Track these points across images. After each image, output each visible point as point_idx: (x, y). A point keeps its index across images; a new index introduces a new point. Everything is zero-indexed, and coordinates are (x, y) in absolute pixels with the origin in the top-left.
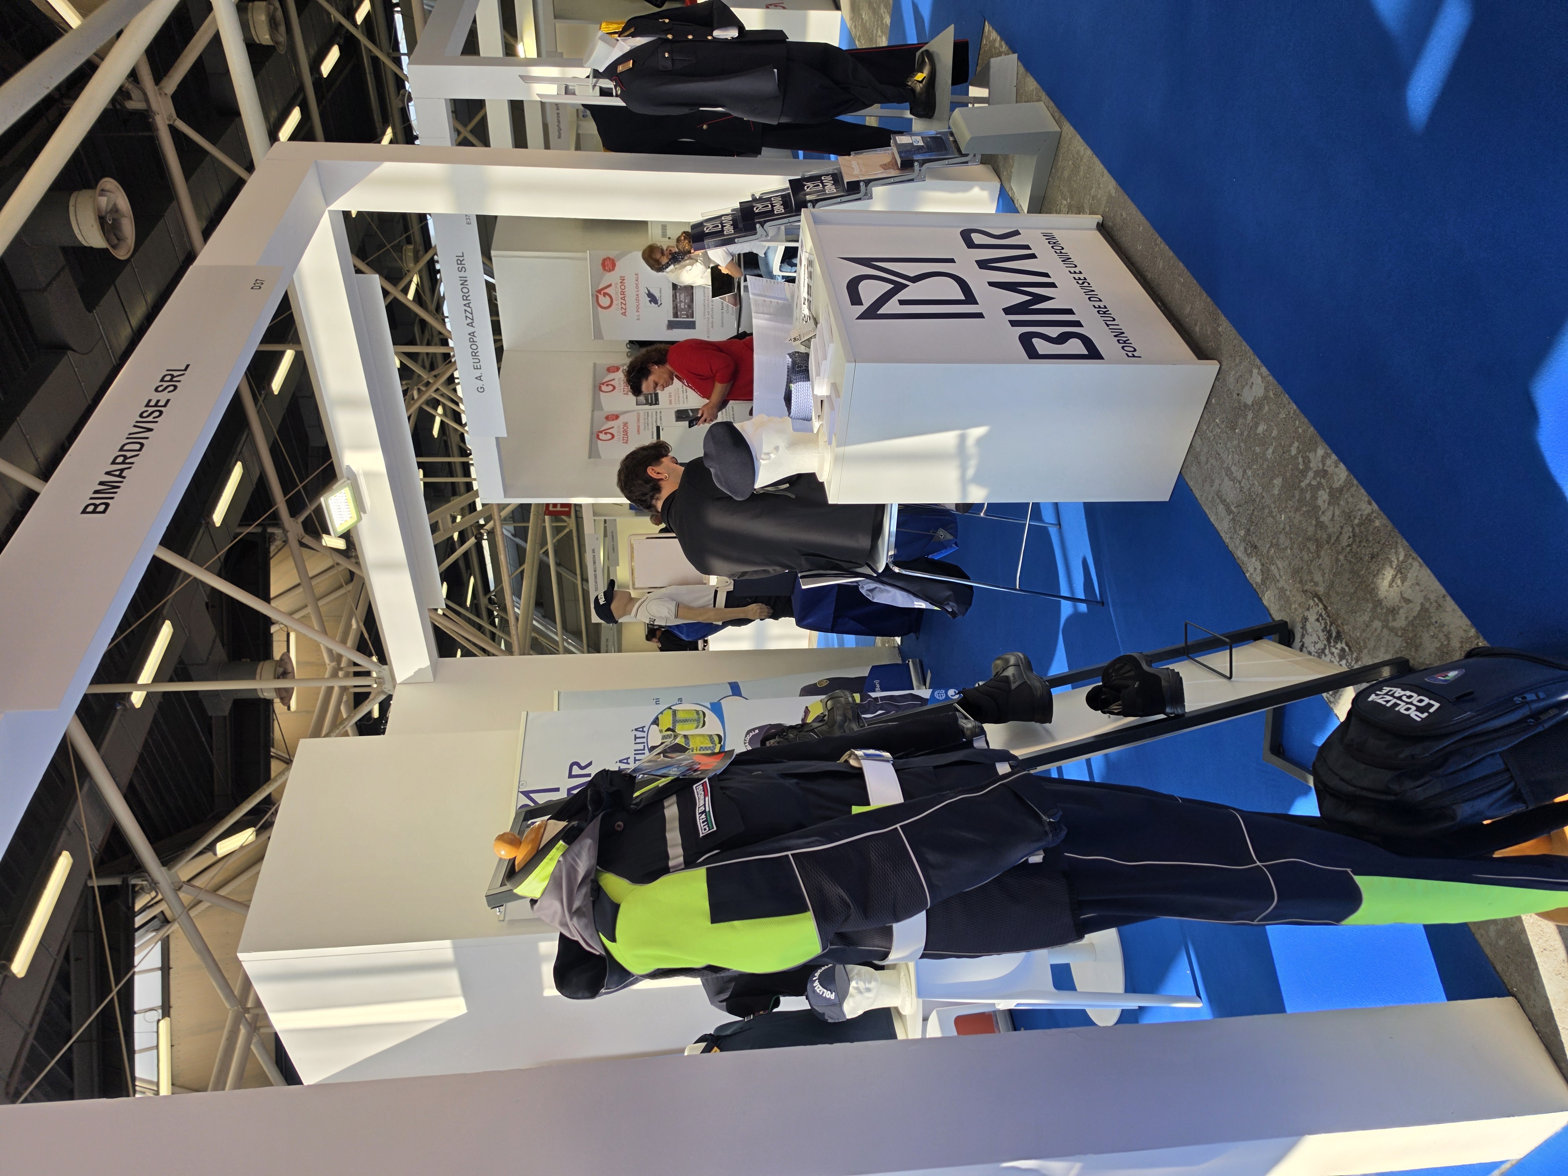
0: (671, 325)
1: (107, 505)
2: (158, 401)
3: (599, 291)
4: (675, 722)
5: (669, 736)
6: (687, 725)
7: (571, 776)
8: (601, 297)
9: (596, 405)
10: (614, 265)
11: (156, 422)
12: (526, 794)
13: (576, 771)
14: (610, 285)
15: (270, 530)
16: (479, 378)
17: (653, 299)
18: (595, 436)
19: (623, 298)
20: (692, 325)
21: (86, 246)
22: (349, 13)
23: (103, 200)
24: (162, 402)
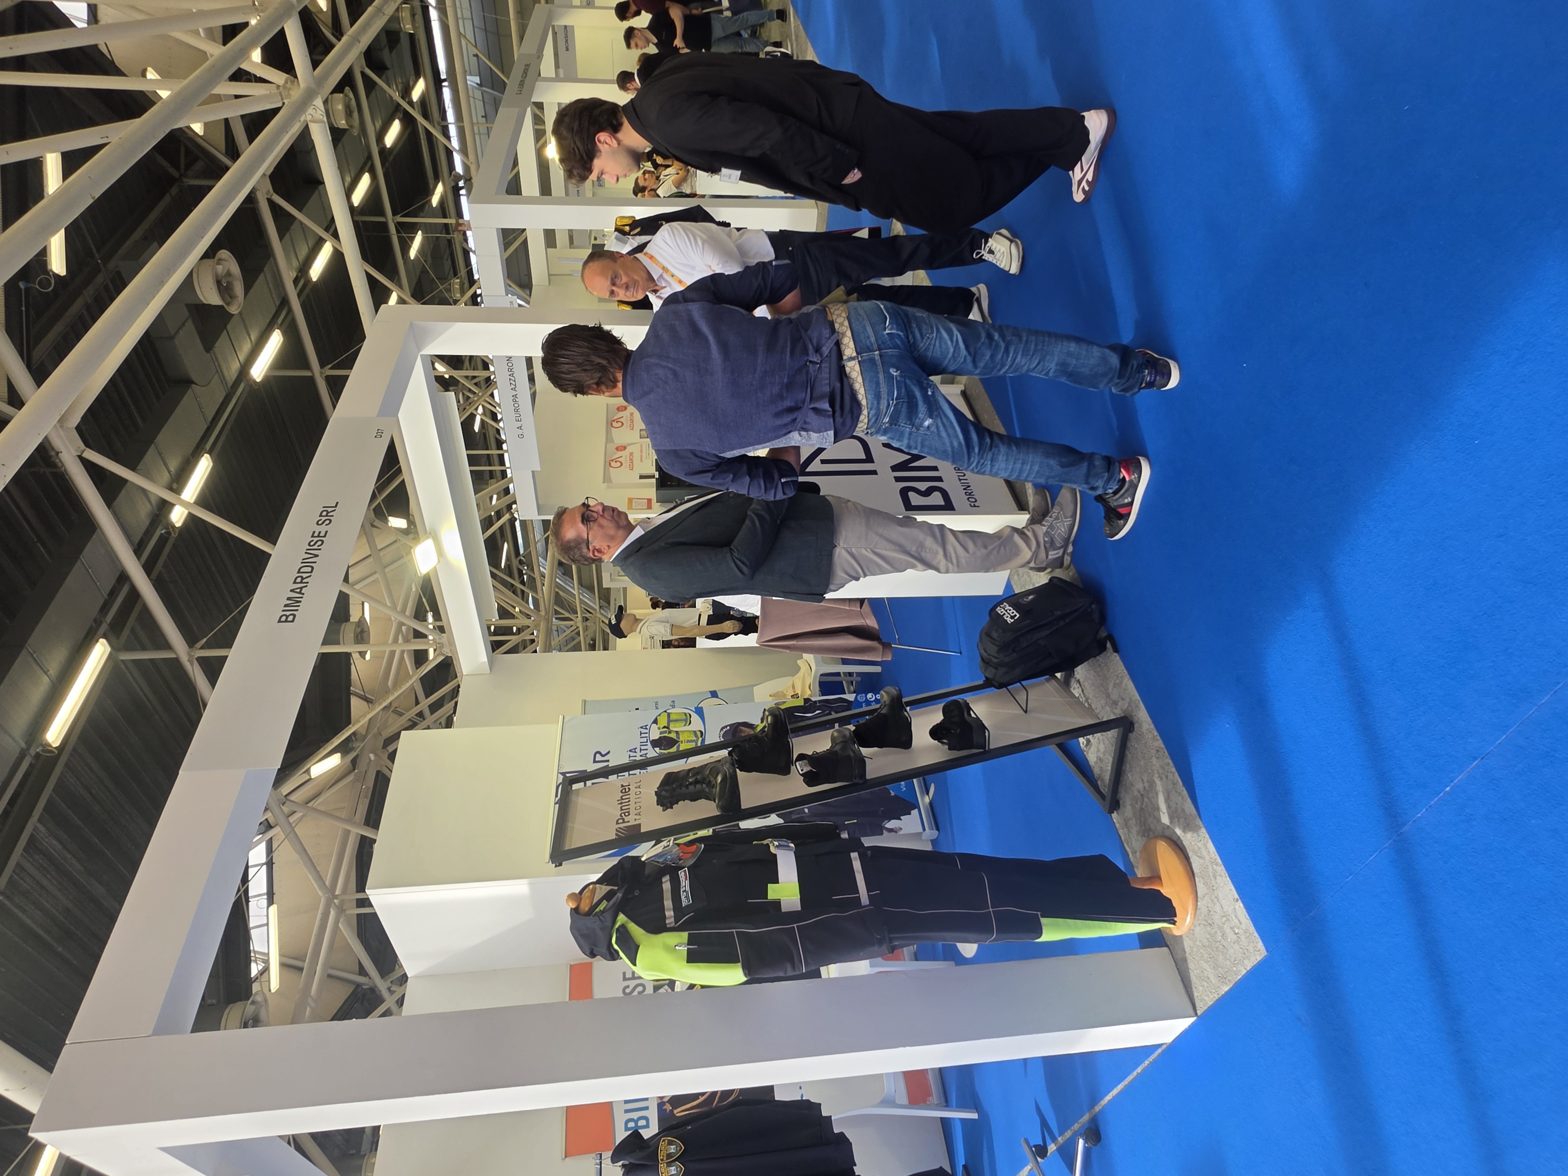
1: (294, 616)
2: (320, 532)
5: (665, 732)
6: (677, 724)
7: (595, 761)
9: (609, 442)
11: (320, 549)
12: (564, 774)
13: (599, 757)
16: (520, 428)
18: (608, 464)
21: (205, 302)
22: (406, 92)
23: (220, 268)
24: (322, 534)
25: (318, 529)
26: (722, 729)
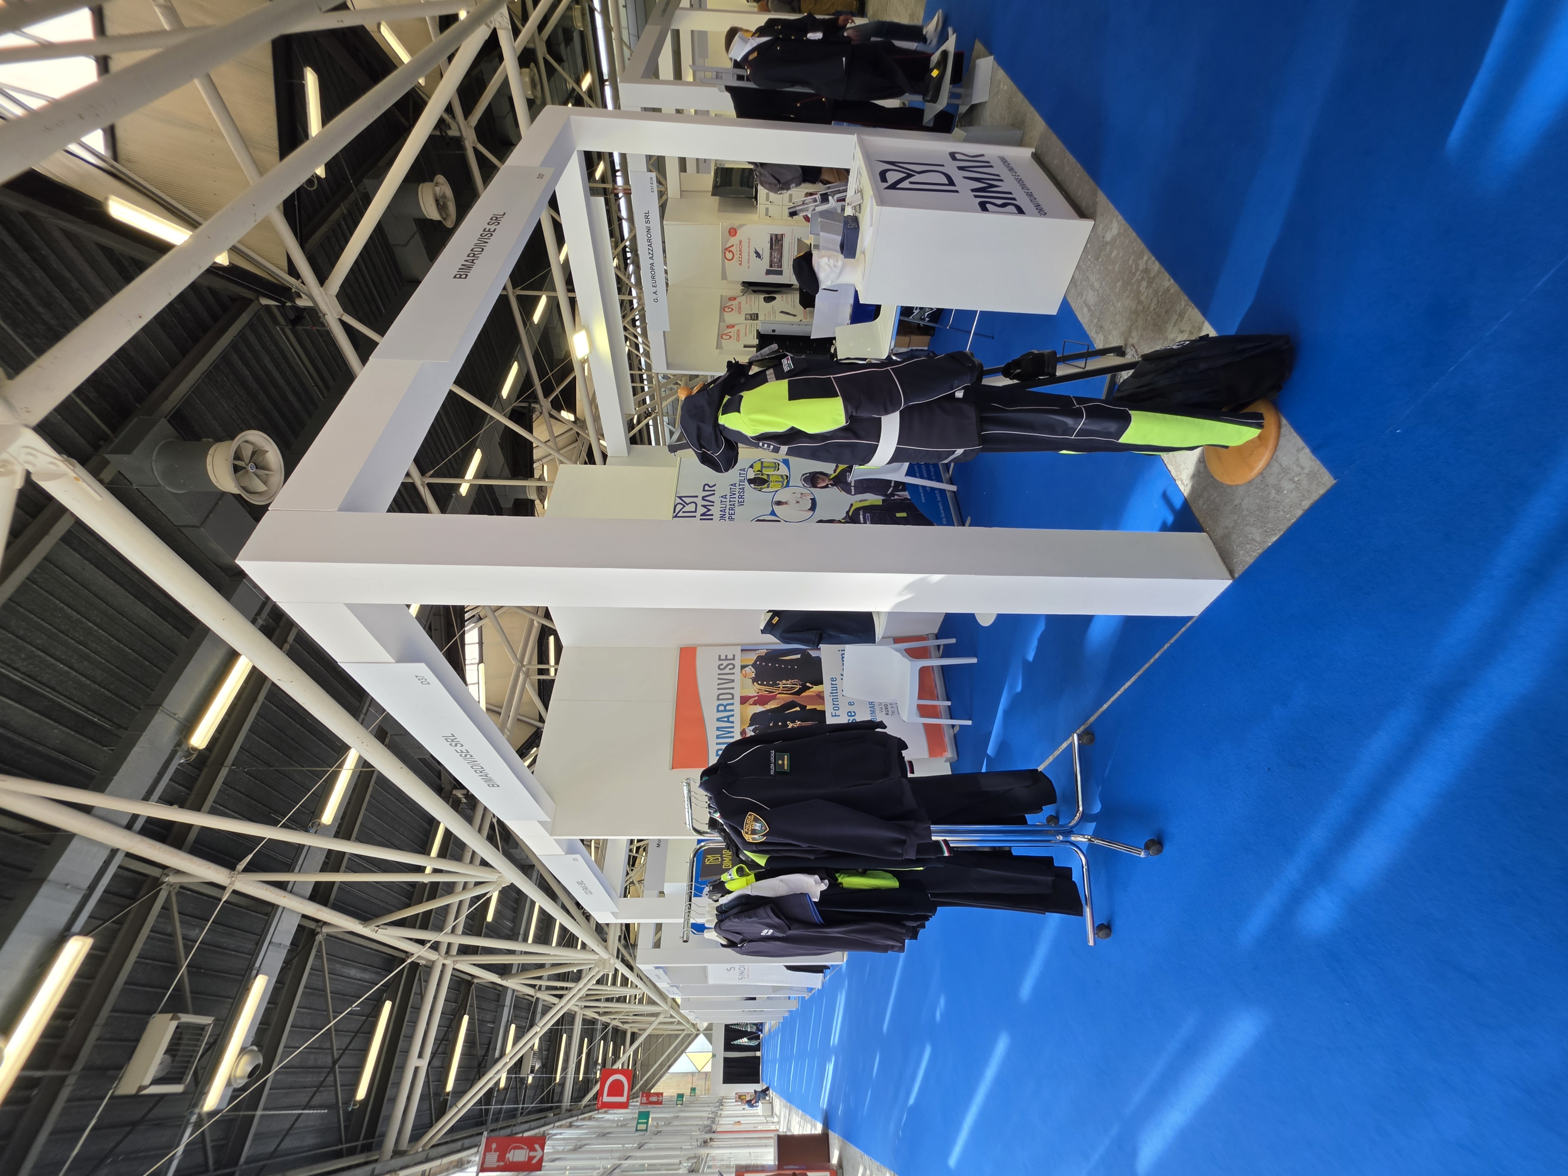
0: (768, 272)
1: (467, 275)
2: (490, 229)
3: (726, 249)
4: (762, 467)
5: (759, 474)
6: (768, 470)
7: (704, 490)
8: (727, 253)
9: (722, 319)
10: (736, 232)
11: (490, 239)
12: (680, 498)
13: (707, 488)
14: (733, 246)
15: (533, 405)
16: (655, 293)
17: (758, 255)
18: (720, 336)
19: (740, 254)
20: (780, 273)
21: (429, 218)
22: (578, 82)
23: (438, 189)
24: (492, 230)
25: (488, 227)
26: (803, 475)
